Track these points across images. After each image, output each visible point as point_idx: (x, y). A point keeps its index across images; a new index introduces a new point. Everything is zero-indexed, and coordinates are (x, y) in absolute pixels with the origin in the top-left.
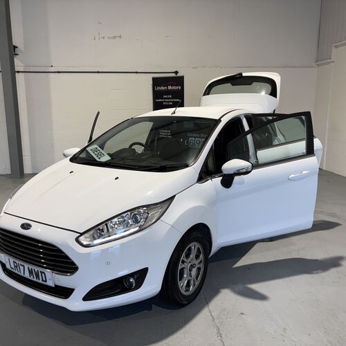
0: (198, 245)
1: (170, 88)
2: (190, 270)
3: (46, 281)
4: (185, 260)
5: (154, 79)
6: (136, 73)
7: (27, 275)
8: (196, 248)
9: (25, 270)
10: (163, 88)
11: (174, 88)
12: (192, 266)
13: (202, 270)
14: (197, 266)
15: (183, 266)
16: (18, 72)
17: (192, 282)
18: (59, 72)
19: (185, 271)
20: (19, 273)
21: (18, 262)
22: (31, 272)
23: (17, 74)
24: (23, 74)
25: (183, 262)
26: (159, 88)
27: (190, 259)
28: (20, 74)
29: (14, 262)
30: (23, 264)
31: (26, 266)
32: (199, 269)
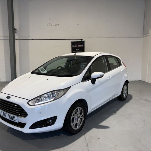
0: (81, 108)
1: (79, 46)
2: (77, 119)
3: (15, 120)
4: (75, 114)
5: (72, 42)
6: (65, 40)
7: (8, 118)
8: (80, 110)
9: (7, 116)
10: (76, 46)
11: (80, 46)
12: (78, 117)
13: (83, 119)
14: (81, 117)
15: (74, 117)
16: (16, 39)
17: (78, 124)
18: (32, 39)
19: (75, 119)
20: (5, 117)
21: (5, 112)
22: (9, 117)
23: (15, 40)
24: (18, 40)
25: (74, 115)
26: (74, 46)
27: (77, 114)
28: (17, 40)
29: (3, 113)
30: (6, 113)
31: (8, 114)
32: (81, 119)
